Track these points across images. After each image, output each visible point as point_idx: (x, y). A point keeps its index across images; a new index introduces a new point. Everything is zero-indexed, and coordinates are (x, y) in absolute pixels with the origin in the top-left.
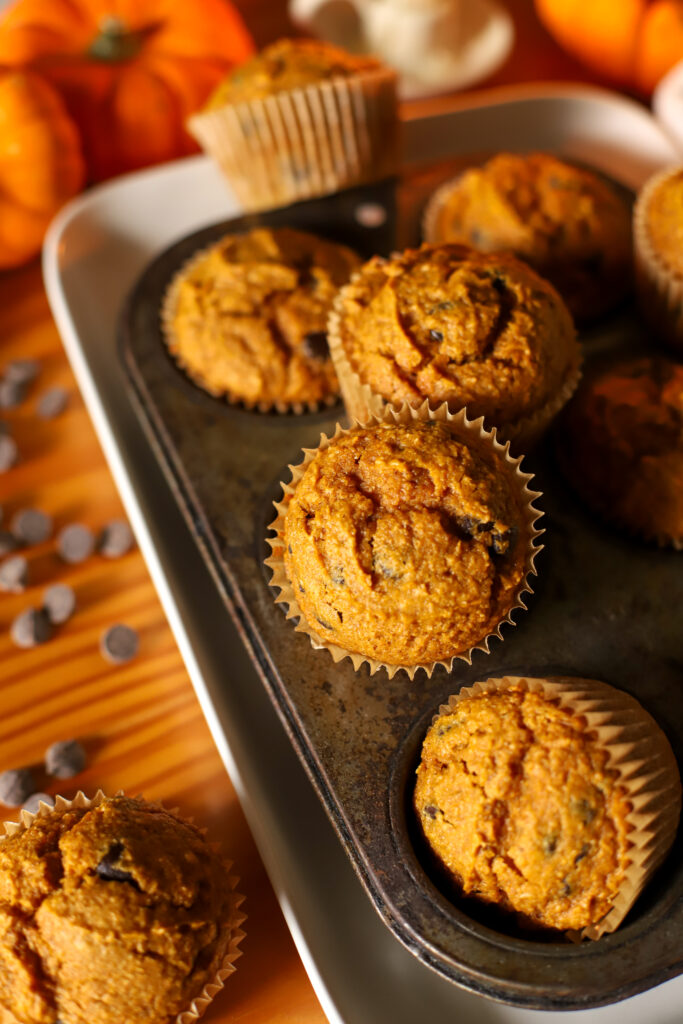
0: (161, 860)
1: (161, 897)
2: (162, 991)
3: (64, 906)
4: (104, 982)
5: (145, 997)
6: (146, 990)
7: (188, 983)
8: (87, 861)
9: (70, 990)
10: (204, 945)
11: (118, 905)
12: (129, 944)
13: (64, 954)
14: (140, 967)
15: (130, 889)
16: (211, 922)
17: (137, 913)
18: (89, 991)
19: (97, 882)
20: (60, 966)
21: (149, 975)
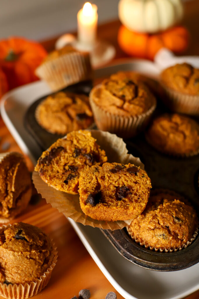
0: (33, 234)
1: (34, 243)
2: (35, 269)
3: (6, 246)
4: (19, 267)
5: (30, 271)
6: (31, 269)
7: (42, 267)
8: (12, 234)
9: (9, 270)
10: (46, 257)
11: (21, 245)
12: (25, 256)
13: (7, 260)
14: (28, 262)
15: (25, 241)
16: (48, 251)
17: (27, 247)
18: (14, 270)
19: (15, 240)
20: (6, 264)
21: (31, 264)
